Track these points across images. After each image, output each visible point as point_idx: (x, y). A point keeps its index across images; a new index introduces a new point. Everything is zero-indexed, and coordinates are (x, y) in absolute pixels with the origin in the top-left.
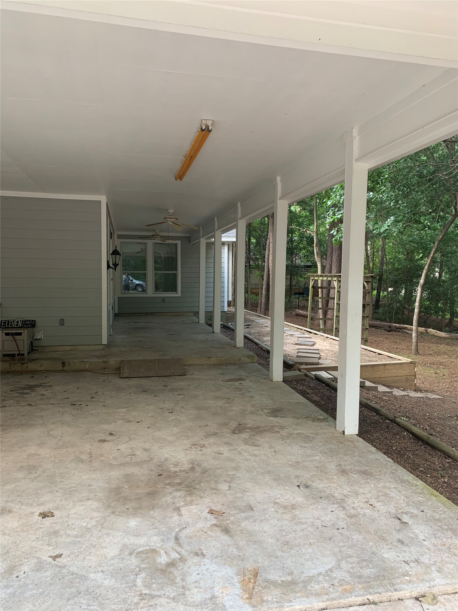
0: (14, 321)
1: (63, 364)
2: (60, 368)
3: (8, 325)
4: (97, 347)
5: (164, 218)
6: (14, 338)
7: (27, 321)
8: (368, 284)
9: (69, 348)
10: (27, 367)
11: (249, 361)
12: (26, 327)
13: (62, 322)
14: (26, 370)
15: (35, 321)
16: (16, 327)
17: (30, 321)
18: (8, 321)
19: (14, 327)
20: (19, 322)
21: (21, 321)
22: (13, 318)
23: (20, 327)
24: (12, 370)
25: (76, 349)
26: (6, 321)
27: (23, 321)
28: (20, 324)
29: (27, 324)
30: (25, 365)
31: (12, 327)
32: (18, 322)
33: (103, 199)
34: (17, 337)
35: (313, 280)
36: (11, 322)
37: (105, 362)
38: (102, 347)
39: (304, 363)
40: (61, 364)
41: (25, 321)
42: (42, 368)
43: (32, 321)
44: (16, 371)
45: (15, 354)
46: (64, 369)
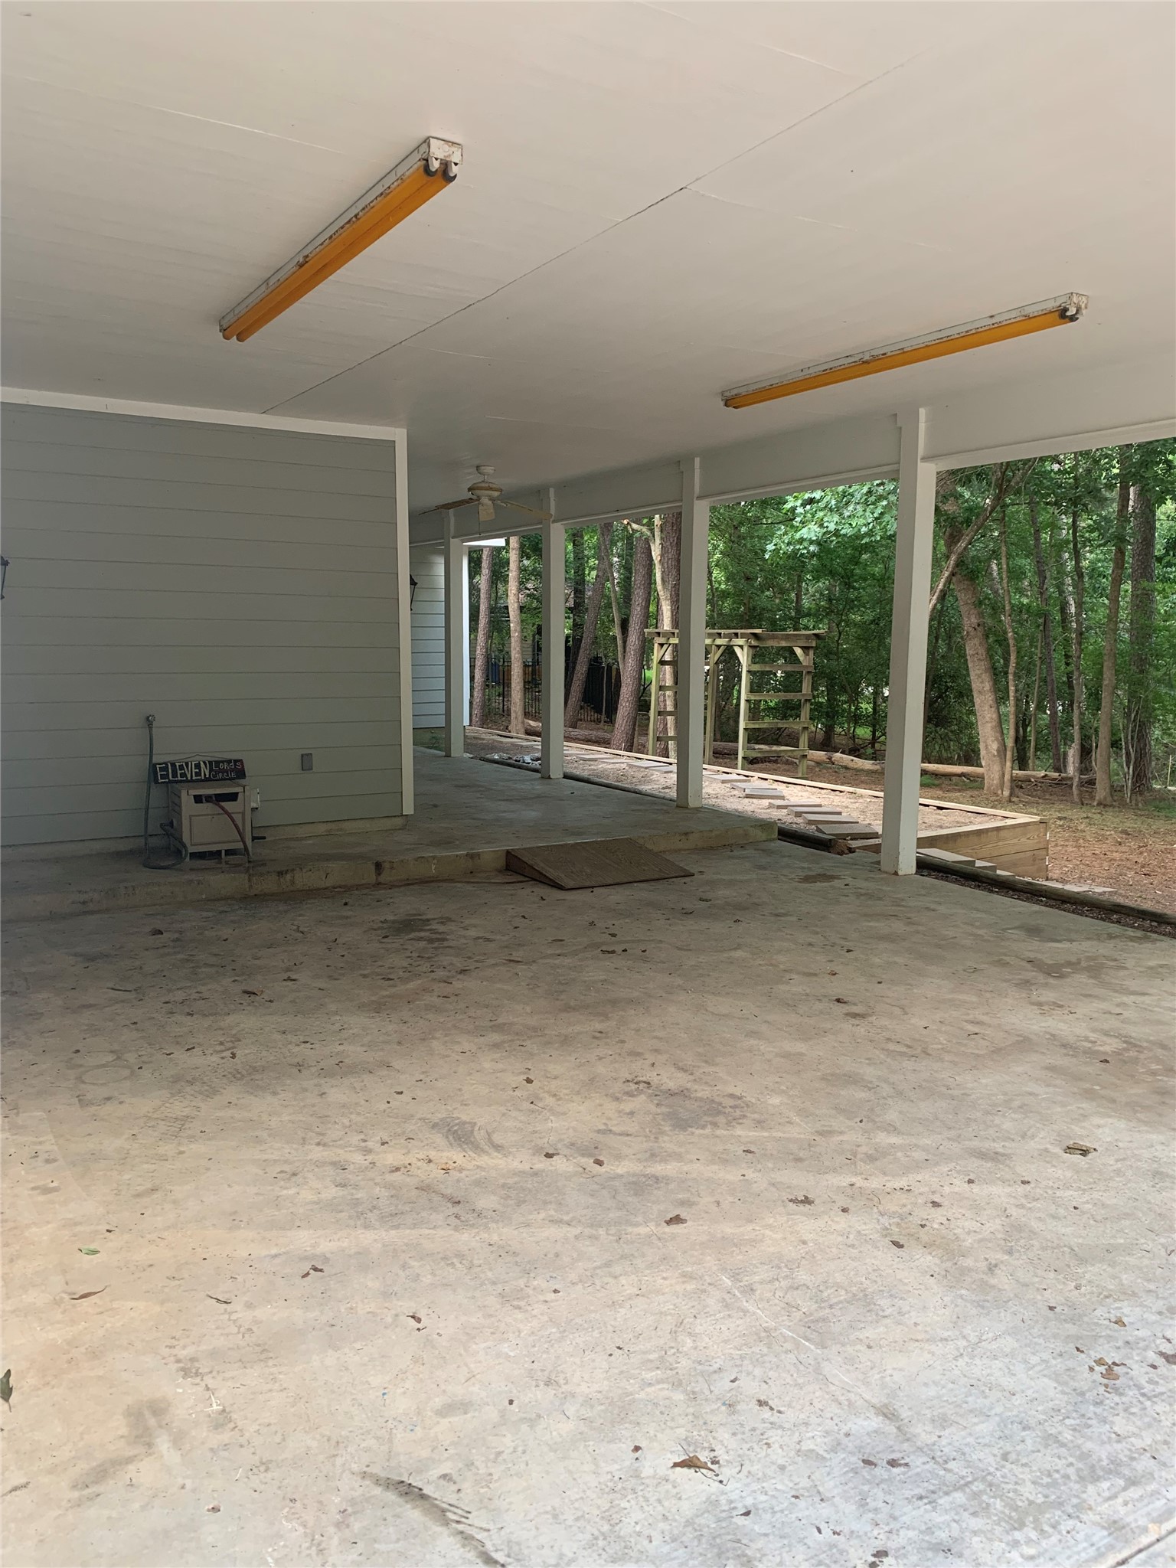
0: (187, 764)
1: (378, 866)
2: (372, 878)
3: (175, 774)
4: (388, 824)
5: (470, 489)
6: (222, 808)
7: (223, 762)
8: (806, 654)
9: (322, 829)
10: (293, 882)
11: (764, 836)
12: (222, 780)
13: (306, 762)
14: (292, 888)
15: (241, 761)
16: (197, 781)
17: (229, 762)
18: (173, 765)
19: (192, 781)
20: (202, 765)
21: (205, 763)
22: (182, 756)
23: (206, 780)
24: (257, 892)
25: (341, 830)
26: (166, 763)
27: (210, 763)
28: (205, 771)
29: (223, 771)
30: (288, 877)
31: (187, 781)
32: (198, 766)
33: (399, 435)
34: (228, 805)
35: (662, 645)
36: (181, 767)
37: (471, 856)
38: (399, 821)
39: (848, 835)
40: (373, 868)
41: (217, 763)
42: (329, 883)
43: (236, 761)
44: (265, 895)
45: (219, 852)
46: (382, 878)
